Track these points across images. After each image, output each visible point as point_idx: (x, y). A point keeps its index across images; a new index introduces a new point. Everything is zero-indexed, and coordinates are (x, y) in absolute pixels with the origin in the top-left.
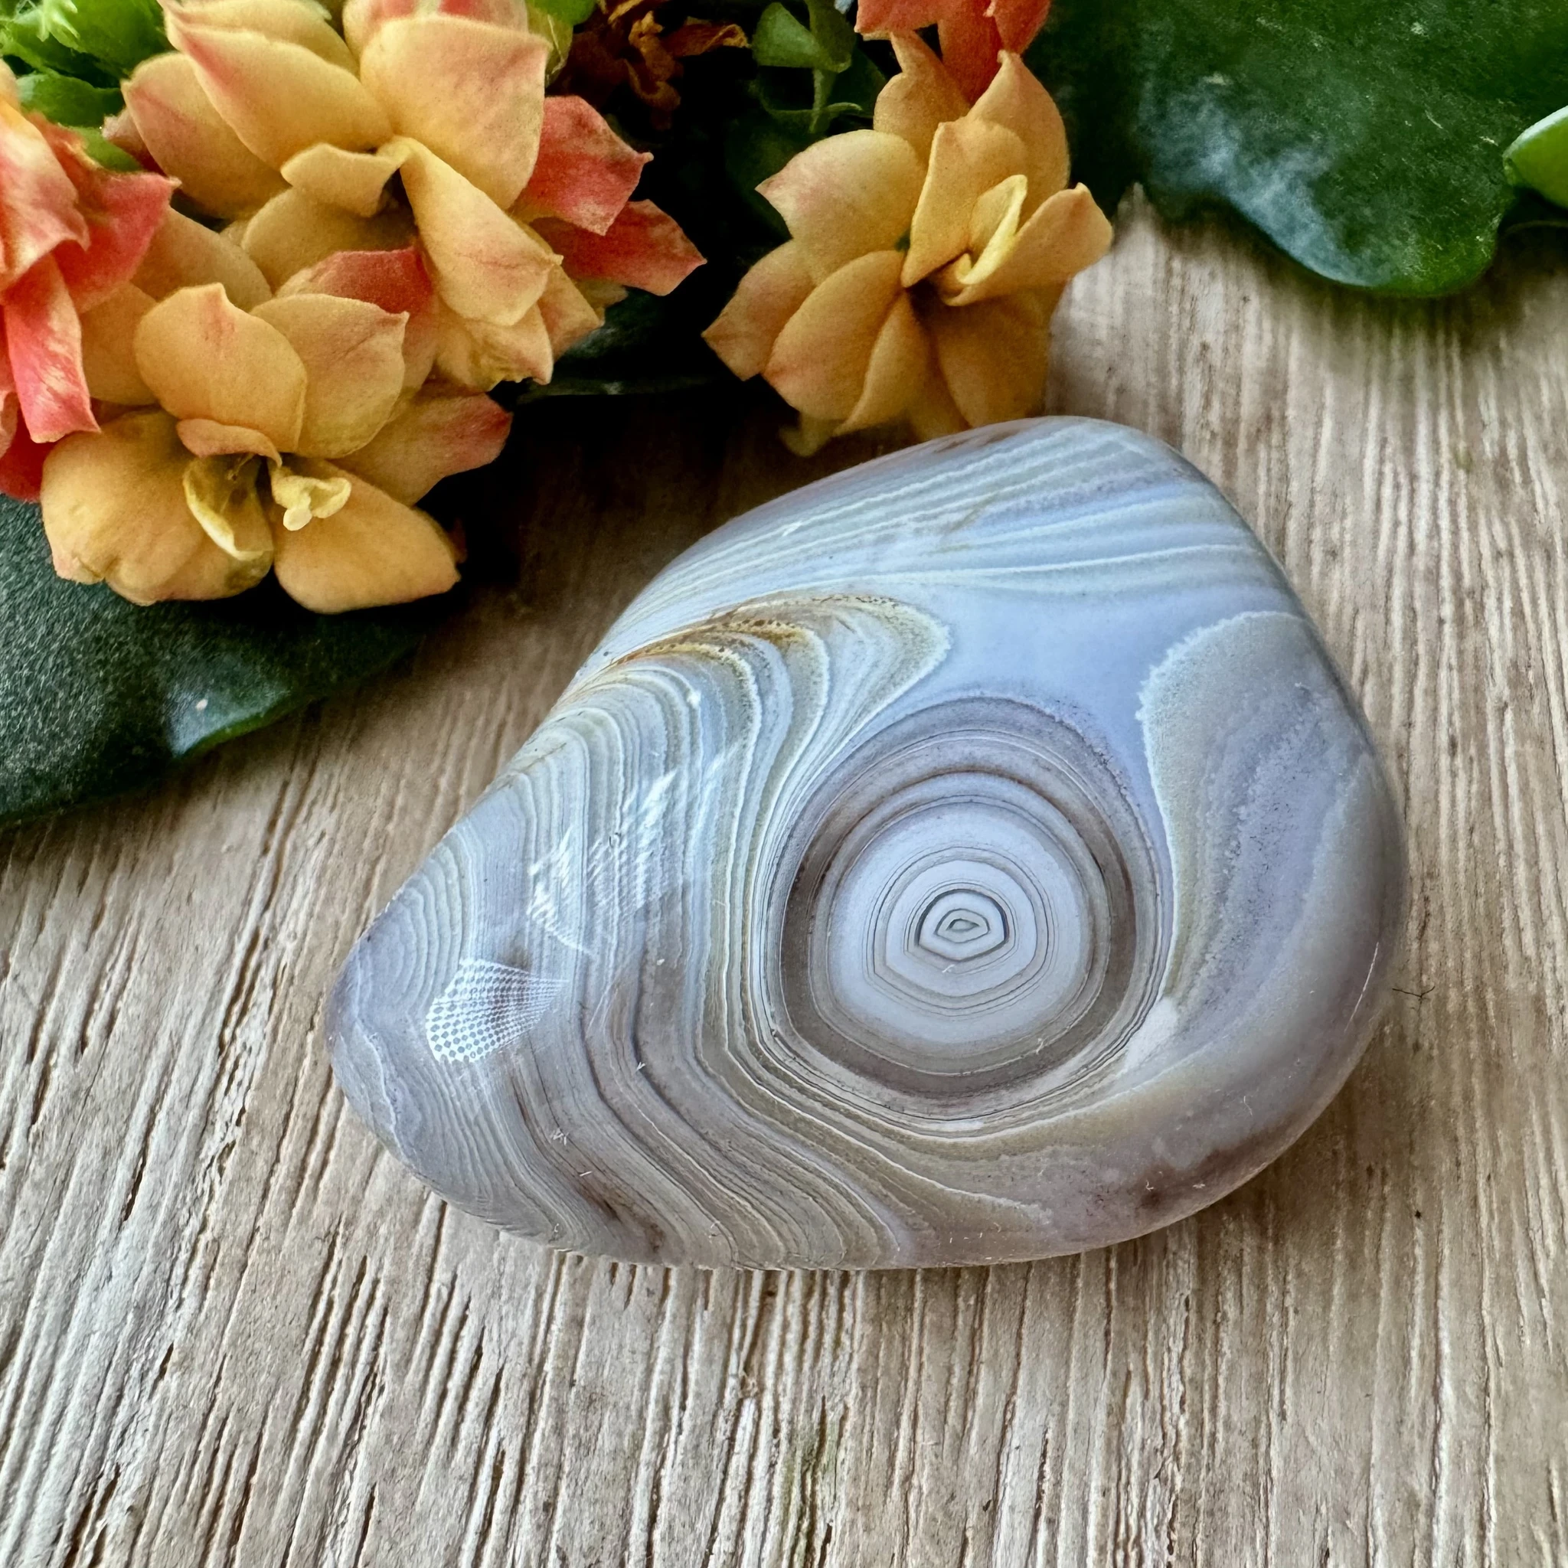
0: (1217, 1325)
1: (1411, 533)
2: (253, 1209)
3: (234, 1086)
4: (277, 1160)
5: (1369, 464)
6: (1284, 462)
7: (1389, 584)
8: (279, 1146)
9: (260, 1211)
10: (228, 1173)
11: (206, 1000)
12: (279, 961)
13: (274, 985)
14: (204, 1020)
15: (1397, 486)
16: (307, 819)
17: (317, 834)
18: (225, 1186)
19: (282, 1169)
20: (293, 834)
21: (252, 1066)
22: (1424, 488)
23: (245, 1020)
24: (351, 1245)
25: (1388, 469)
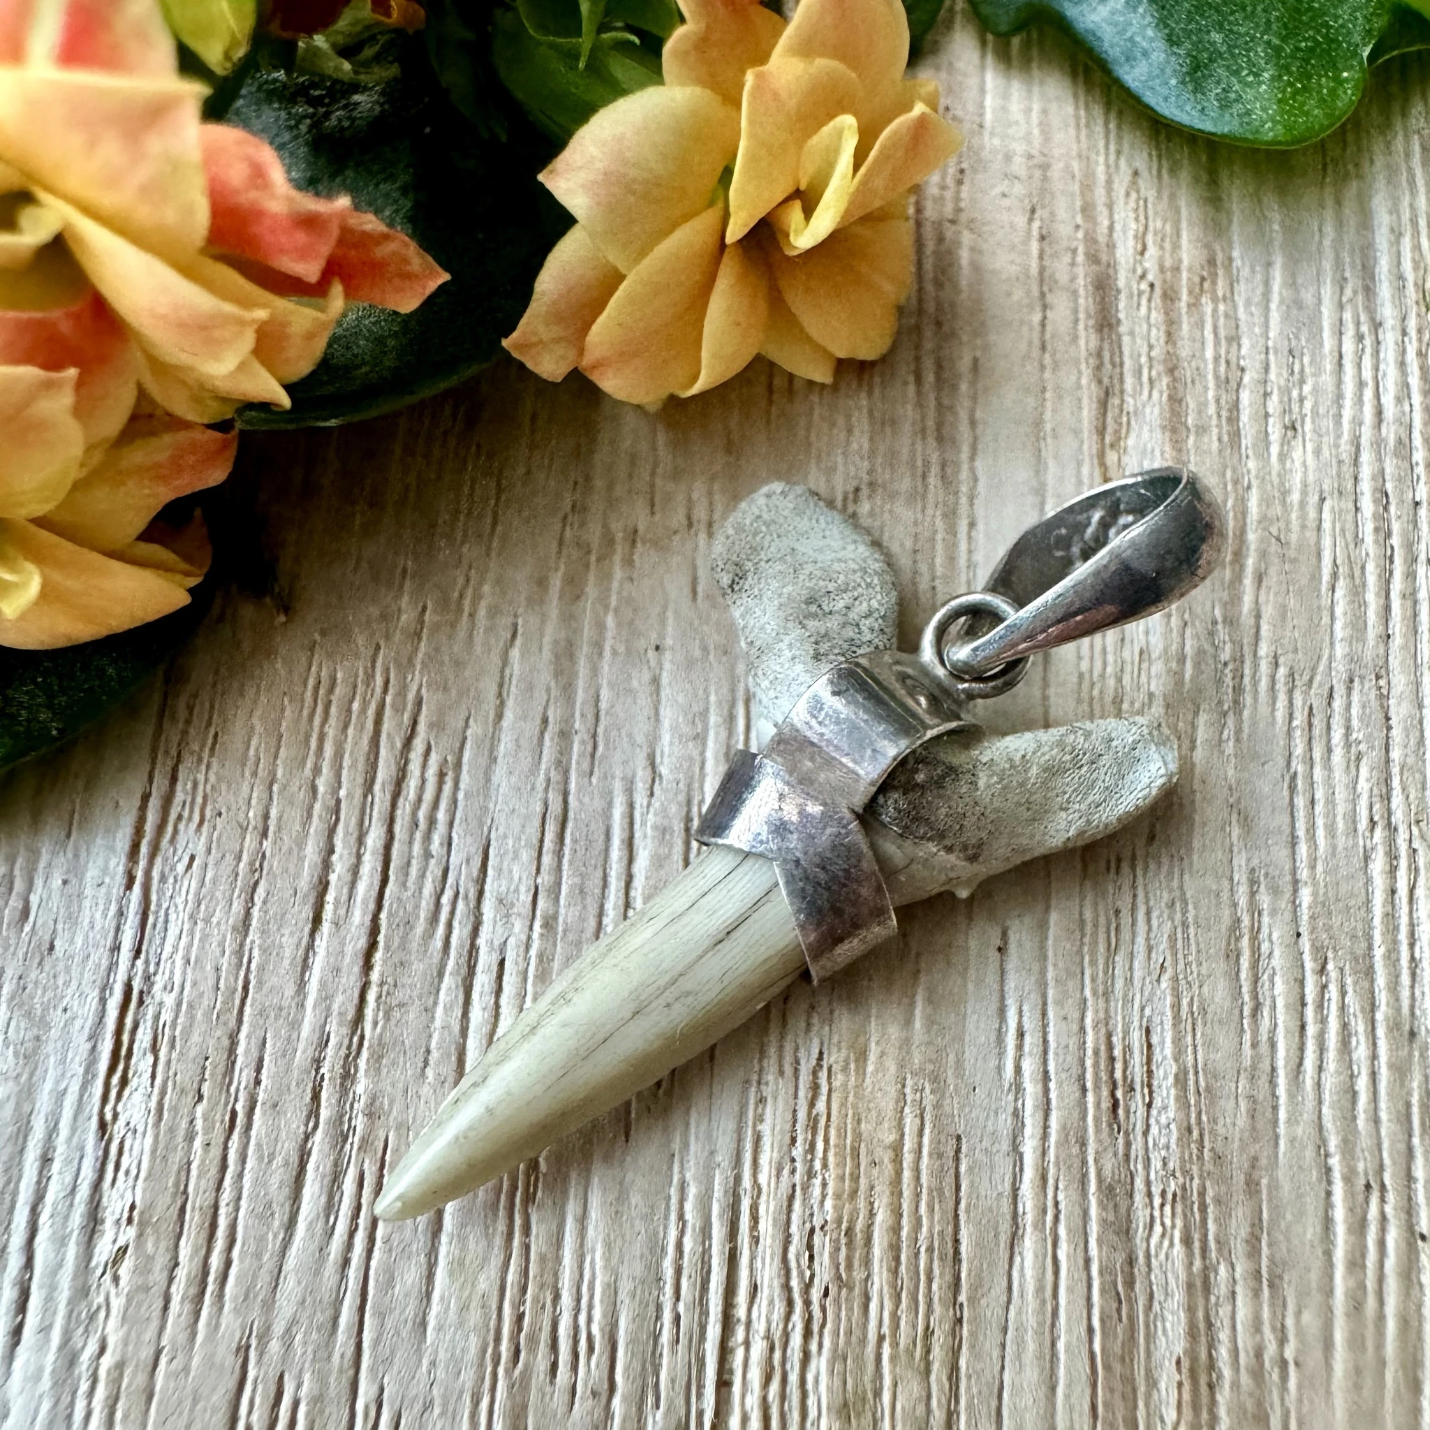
0: (1211, 1387)
1: (1377, 396)
2: (155, 1324)
3: (121, 1174)
4: (177, 1264)
5: (1327, 311)
6: (1232, 317)
7: (1356, 462)
8: (177, 1246)
9: (162, 1328)
10: (123, 1282)
11: (81, 1070)
12: (157, 1017)
13: (155, 1049)
14: (81, 1096)
15: (1360, 338)
16: (173, 841)
17: (186, 860)
18: (123, 1300)
19: (182, 1274)
20: (159, 861)
21: (138, 1152)
22: (1389, 338)
23: (126, 1093)
24: (266, 1358)
25: (1348, 316)
